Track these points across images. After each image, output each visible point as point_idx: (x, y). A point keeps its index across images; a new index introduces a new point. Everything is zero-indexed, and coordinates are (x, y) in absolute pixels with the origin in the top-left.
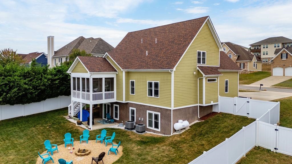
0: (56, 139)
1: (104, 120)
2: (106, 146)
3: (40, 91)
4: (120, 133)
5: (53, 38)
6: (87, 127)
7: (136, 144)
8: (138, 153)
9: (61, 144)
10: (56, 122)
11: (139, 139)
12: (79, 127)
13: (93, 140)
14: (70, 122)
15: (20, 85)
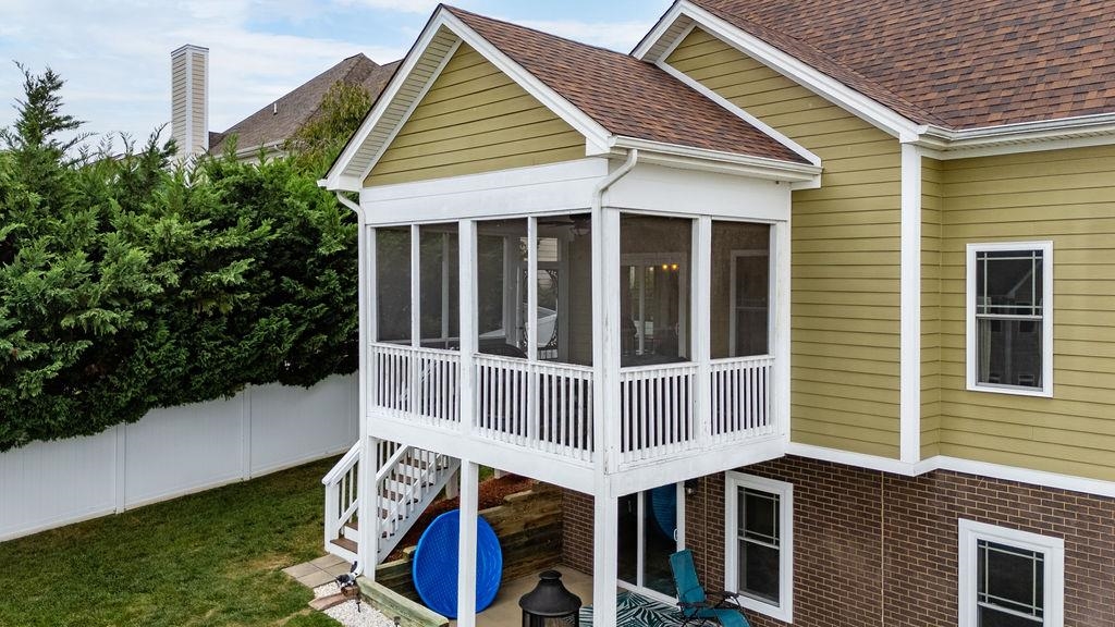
3: (84, 345)
5: (200, 54)
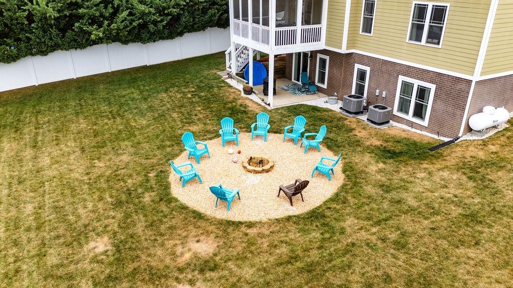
0: (205, 124)
1: (295, 84)
2: (305, 152)
3: (170, 17)
4: (331, 122)
6: (263, 100)
7: (373, 155)
8: (380, 181)
9: (215, 136)
10: (204, 85)
11: (378, 143)
12: (247, 98)
13: (276, 132)
14: (230, 87)
15: (132, 5)
